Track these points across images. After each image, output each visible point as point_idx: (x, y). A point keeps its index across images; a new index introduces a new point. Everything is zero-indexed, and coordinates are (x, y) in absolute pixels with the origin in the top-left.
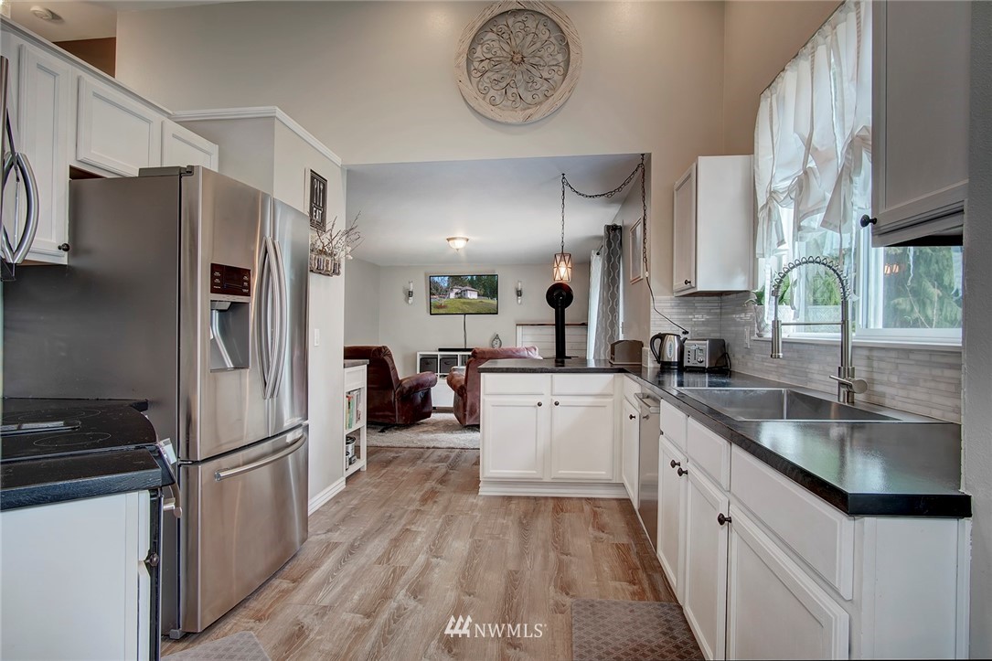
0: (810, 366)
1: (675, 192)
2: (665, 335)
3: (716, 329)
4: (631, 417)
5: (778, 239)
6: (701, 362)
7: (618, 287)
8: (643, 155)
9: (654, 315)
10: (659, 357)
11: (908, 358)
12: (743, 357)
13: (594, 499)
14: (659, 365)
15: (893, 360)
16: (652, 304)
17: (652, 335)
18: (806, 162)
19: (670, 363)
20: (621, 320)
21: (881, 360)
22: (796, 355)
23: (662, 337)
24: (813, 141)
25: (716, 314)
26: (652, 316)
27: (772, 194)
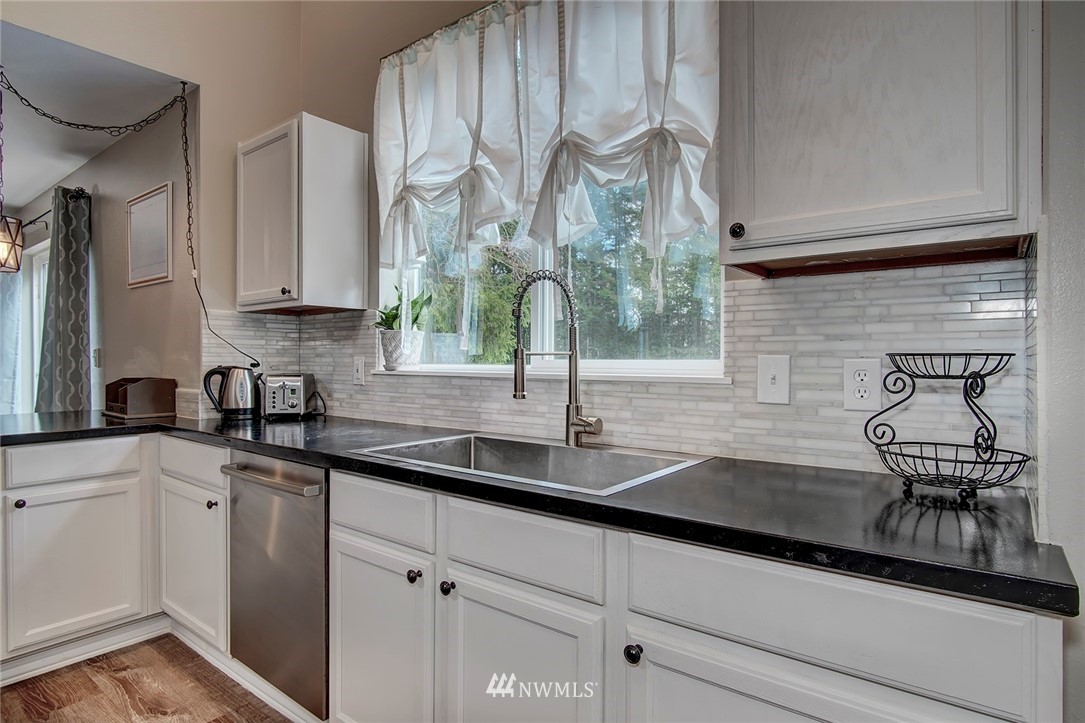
0: (484, 405)
1: (240, 159)
2: (229, 369)
3: (295, 360)
4: (210, 505)
5: (418, 247)
6: (293, 407)
7: (86, 292)
8: (184, 83)
9: (206, 339)
10: (221, 402)
11: (648, 392)
12: (351, 397)
13: (105, 656)
14: (218, 416)
15: (624, 394)
16: (204, 321)
17: (205, 370)
18: (474, 156)
19: (237, 411)
20: (93, 346)
21: (605, 394)
22: (457, 392)
23: (224, 373)
24: (481, 136)
25: (293, 339)
26: (204, 341)
27: (407, 191)
